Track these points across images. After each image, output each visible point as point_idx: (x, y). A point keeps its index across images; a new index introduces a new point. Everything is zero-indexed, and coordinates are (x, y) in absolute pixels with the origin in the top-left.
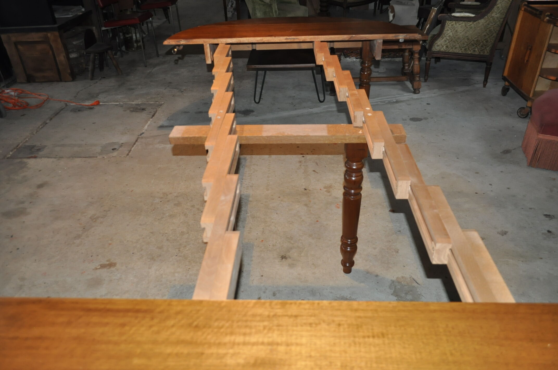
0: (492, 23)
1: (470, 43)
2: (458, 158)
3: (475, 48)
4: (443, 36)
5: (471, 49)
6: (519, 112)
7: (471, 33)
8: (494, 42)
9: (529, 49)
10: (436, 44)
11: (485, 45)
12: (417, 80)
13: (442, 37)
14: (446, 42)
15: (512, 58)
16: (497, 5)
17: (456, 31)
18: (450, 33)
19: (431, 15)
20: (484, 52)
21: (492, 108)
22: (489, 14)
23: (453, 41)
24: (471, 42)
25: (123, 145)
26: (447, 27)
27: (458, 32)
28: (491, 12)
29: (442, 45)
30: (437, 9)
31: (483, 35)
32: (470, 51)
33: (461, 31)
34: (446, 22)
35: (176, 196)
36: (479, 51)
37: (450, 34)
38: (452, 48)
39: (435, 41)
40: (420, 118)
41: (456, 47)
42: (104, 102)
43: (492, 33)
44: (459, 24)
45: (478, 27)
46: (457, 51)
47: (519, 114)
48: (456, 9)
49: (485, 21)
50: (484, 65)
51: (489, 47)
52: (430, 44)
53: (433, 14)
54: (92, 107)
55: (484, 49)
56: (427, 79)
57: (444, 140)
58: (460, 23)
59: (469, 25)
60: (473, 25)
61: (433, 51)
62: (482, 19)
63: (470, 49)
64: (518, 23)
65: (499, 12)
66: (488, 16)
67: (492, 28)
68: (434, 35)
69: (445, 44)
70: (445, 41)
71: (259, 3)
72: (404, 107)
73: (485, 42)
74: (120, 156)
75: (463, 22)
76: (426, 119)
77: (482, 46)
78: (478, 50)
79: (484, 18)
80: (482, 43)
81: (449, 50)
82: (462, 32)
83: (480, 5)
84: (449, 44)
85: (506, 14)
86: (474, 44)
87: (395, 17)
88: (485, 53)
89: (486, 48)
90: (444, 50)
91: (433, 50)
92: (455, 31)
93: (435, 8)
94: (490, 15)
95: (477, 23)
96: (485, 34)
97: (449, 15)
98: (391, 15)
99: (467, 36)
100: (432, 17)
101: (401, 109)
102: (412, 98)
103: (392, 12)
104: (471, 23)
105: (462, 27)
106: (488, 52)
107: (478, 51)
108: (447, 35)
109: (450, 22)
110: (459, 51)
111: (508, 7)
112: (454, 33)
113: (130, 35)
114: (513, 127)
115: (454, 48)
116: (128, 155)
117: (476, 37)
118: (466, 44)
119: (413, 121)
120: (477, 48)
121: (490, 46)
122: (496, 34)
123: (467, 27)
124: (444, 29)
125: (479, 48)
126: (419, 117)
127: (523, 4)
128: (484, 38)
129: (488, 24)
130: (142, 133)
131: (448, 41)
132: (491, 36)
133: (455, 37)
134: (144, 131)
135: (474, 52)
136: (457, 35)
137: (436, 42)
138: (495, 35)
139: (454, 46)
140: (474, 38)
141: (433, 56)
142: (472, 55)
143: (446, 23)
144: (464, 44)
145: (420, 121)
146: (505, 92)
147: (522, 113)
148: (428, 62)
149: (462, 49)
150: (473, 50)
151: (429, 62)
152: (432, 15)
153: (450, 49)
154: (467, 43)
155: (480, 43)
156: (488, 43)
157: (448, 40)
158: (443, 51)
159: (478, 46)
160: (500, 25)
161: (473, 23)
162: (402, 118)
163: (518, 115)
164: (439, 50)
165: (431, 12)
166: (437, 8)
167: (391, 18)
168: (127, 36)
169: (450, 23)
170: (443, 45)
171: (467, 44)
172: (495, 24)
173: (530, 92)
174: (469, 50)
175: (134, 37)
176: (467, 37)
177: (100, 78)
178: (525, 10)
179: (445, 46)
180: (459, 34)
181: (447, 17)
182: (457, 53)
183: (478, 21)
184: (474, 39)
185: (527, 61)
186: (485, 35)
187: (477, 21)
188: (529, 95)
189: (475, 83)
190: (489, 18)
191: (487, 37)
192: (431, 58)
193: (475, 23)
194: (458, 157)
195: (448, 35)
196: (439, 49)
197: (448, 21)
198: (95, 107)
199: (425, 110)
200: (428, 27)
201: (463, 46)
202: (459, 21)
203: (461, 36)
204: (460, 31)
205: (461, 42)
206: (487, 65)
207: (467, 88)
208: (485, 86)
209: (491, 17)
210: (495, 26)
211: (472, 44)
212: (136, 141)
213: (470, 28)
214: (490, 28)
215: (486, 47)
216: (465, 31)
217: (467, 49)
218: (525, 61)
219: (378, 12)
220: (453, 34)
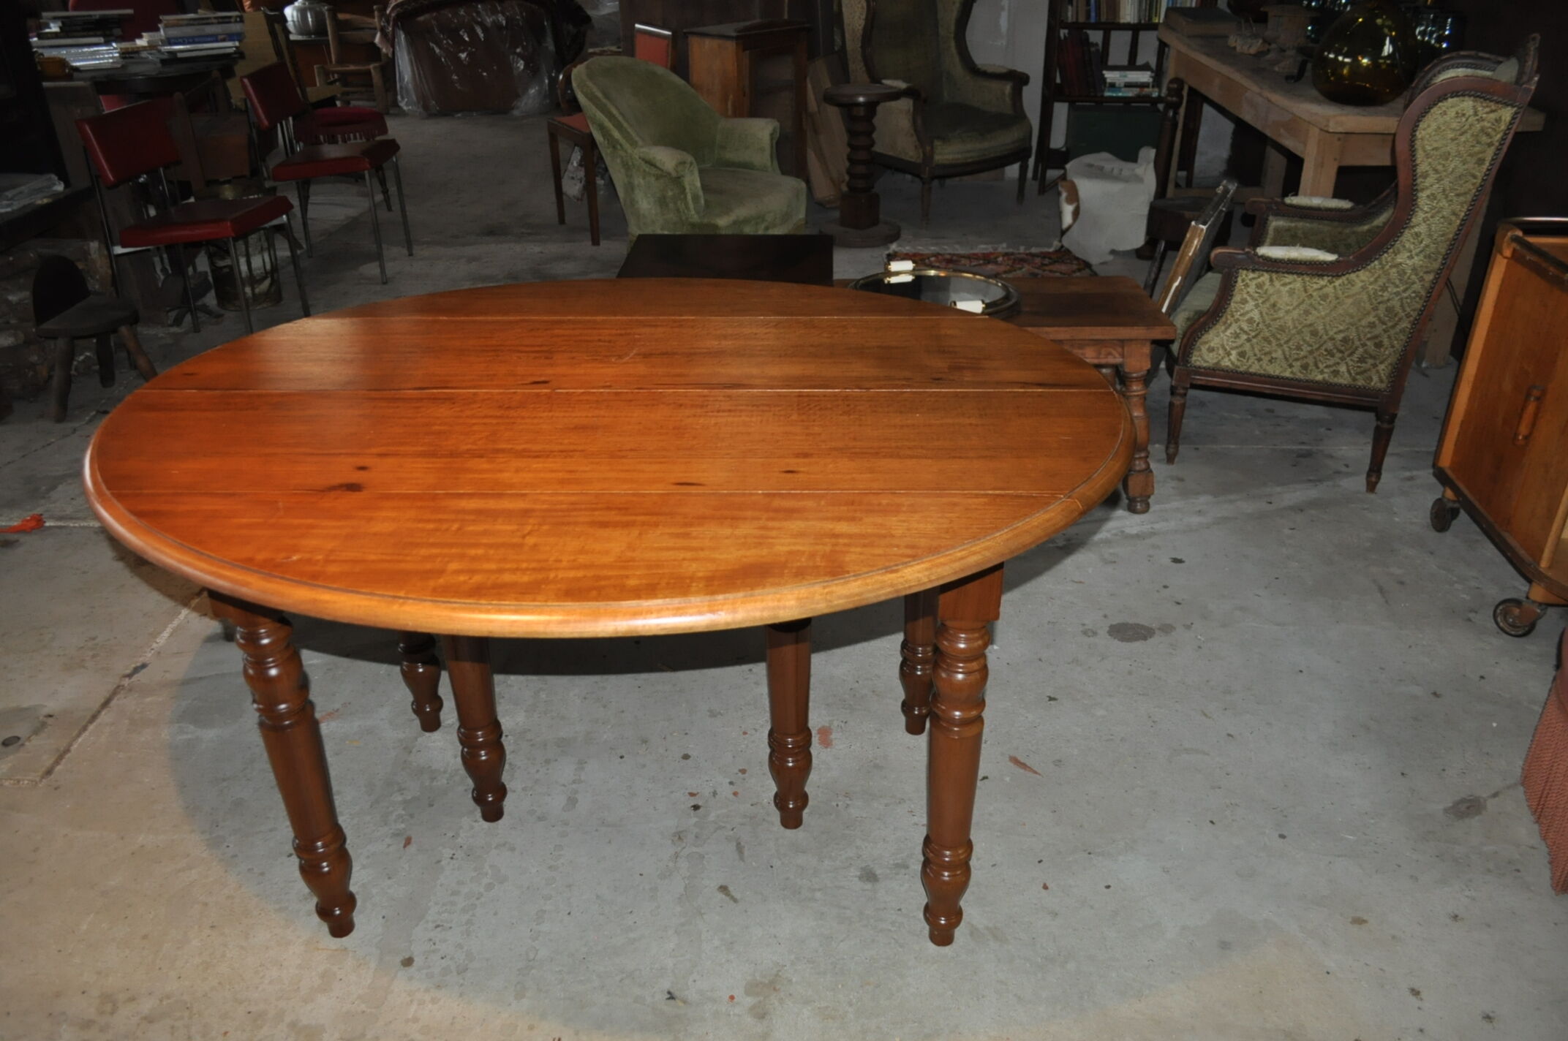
0: (1397, 286)
1: (1322, 345)
2: (1282, 836)
3: (1338, 364)
4: (1227, 319)
5: (1326, 367)
6: (1501, 613)
7: (1323, 313)
8: (1405, 346)
9: (1532, 399)
10: (1206, 343)
11: (1372, 357)
12: (1138, 468)
13: (1225, 323)
14: (1237, 340)
15: (1468, 413)
16: (1413, 227)
17: (1274, 305)
18: (1252, 310)
19: (1186, 246)
20: (1371, 379)
21: (1402, 583)
22: (1386, 255)
23: (1263, 338)
24: (1325, 342)
25: (50, 721)
26: (1242, 290)
27: (1280, 309)
28: (1391, 251)
29: (1226, 350)
30: (1207, 229)
31: (1364, 323)
32: (1322, 372)
33: (1288, 308)
34: (1237, 273)
35: (145, 1018)
36: (1350, 374)
37: (1251, 315)
38: (1259, 360)
39: (1202, 335)
40: (1146, 624)
41: (1272, 358)
42: (61, 518)
43: (1397, 319)
44: (1282, 282)
45: (1347, 297)
46: (1274, 370)
47: (1499, 619)
48: (1271, 218)
49: (1372, 279)
50: (1370, 417)
51: (1386, 363)
52: (1185, 340)
53: (1192, 243)
54: (15, 537)
55: (1369, 370)
56: (1175, 454)
57: (1229, 735)
58: (1287, 280)
59: (1315, 286)
60: (1329, 290)
61: (1195, 367)
62: (1362, 271)
63: (1321, 366)
64: (1488, 295)
65: (1421, 252)
66: (1384, 263)
67: (1395, 303)
68: (1200, 314)
69: (1234, 345)
70: (1237, 336)
71: (644, 171)
72: (1090, 570)
73: (1373, 348)
74: (19, 777)
75: (1295, 276)
76: (1167, 629)
77: (1362, 360)
78: (1349, 371)
79: (1369, 267)
80: (1361, 350)
81: (1250, 366)
82: (1294, 309)
83: (1352, 209)
84: (1248, 345)
85: (1444, 259)
86: (1335, 351)
87: (1080, 216)
88: (1373, 384)
89: (1375, 366)
90: (1230, 365)
91: (1195, 361)
92: (1268, 305)
93: (1201, 226)
94: (1389, 259)
95: (1346, 282)
96: (1371, 319)
97: (1248, 253)
98: (1068, 210)
99: (1308, 322)
100: (1190, 254)
101: (1081, 582)
102: (1123, 532)
103: (1069, 201)
104: (1323, 282)
105: (1291, 292)
106: (1384, 378)
107: (1346, 375)
108: (1241, 315)
109: (1251, 275)
110: (1285, 370)
111: (1451, 236)
112: (1264, 311)
113: (228, 262)
114: (1482, 677)
115: (1266, 359)
116: (49, 772)
117: (1341, 328)
118: (1306, 348)
119: (1122, 640)
120: (1346, 363)
121: (1389, 361)
122: (1410, 322)
123: (1311, 296)
124: (1232, 296)
125: (1350, 363)
126: (1144, 618)
127: (1509, 234)
128: (1369, 332)
129: (1384, 288)
130: (138, 664)
131: (1245, 337)
132: (1393, 327)
133: (1268, 326)
134: (148, 656)
135: (1335, 376)
136: (1275, 320)
137: (1206, 337)
138: (1405, 324)
139: (1265, 354)
140: (1335, 330)
141: (1194, 382)
142: (1325, 386)
143: (1239, 280)
144: (1299, 348)
145: (1145, 638)
146: (1442, 518)
147: (1511, 620)
148: (1178, 401)
149: (1294, 364)
150: (1332, 369)
151: (1182, 401)
152: (1191, 247)
153: (1254, 363)
154: (1311, 346)
155: (1356, 349)
156: (1382, 350)
157: (1245, 332)
158: (1227, 366)
159: (1348, 359)
160: (1423, 293)
161: (1331, 282)
162: (1084, 625)
163: (1497, 623)
164: (1218, 363)
165: (1188, 235)
166: (1209, 223)
167: (1067, 219)
168: (221, 263)
169: (1254, 278)
170: (1228, 349)
171: (1309, 349)
172: (1405, 291)
173: (1542, 551)
174: (1318, 368)
175: (244, 268)
176: (1311, 325)
177: (94, 413)
178: (1515, 257)
179: (1234, 353)
180: (1281, 314)
181: (1240, 257)
182: (1278, 377)
183: (1347, 276)
184: (1336, 333)
185: (1526, 438)
186: (1374, 323)
187: (1344, 278)
188: (1538, 563)
189: (1338, 473)
190: (1387, 267)
191: (1379, 329)
192: (1186, 389)
193: (1338, 282)
194: (1285, 833)
195: (1246, 318)
196: (1215, 361)
197: (1245, 272)
198: (23, 538)
199: (1165, 587)
200: (1176, 284)
201: (1296, 356)
202: (1283, 273)
203: (1290, 324)
204: (1287, 305)
205: (1291, 343)
206: (1378, 418)
207: (1312, 493)
208: (1371, 487)
209: (1391, 267)
210: (1405, 295)
211: (1326, 350)
212: (106, 704)
213: (1320, 297)
214: (1388, 300)
215: (1378, 362)
216: (1303, 307)
217: (1312, 367)
218: (1520, 437)
219: (1032, 186)
220: (1261, 313)
